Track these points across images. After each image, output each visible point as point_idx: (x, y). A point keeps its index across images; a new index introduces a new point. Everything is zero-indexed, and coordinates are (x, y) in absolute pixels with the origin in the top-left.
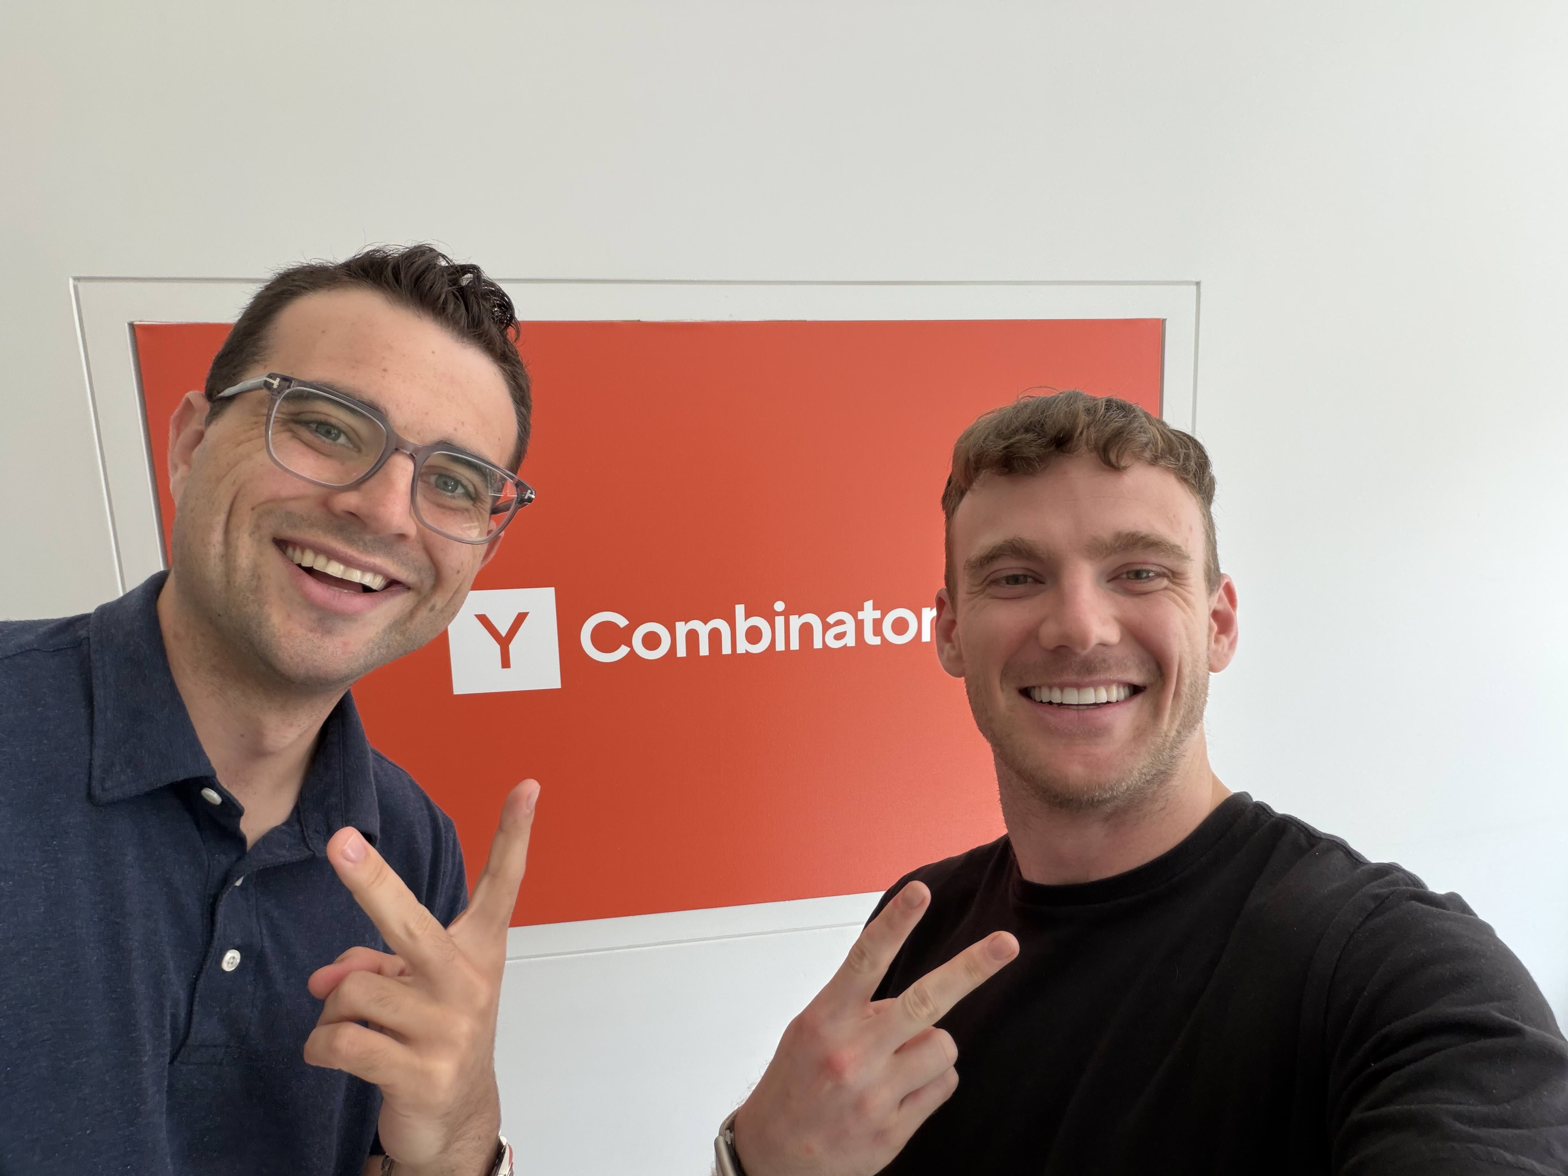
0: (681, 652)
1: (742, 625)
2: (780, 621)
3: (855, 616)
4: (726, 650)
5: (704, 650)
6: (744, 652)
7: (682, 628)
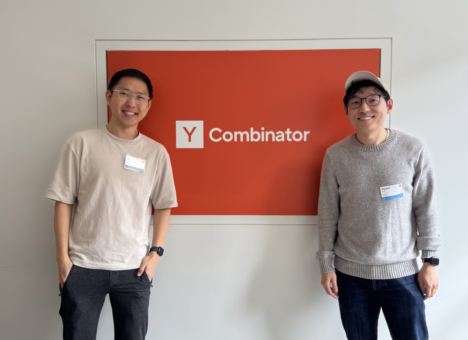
0: (236, 140)
1: (252, 133)
2: (263, 133)
3: (284, 133)
4: (248, 140)
5: (242, 140)
6: (253, 141)
7: (236, 133)
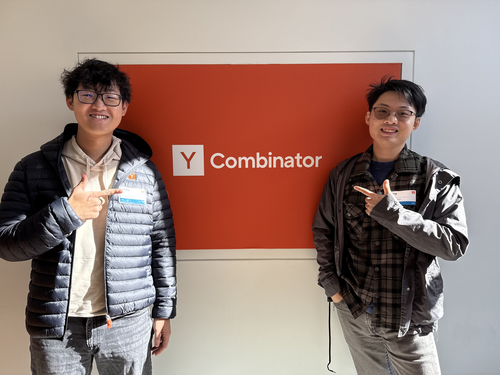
0: (240, 166)
1: (259, 159)
2: (270, 158)
3: (294, 158)
4: (254, 166)
5: (247, 166)
6: (259, 167)
7: (240, 159)
